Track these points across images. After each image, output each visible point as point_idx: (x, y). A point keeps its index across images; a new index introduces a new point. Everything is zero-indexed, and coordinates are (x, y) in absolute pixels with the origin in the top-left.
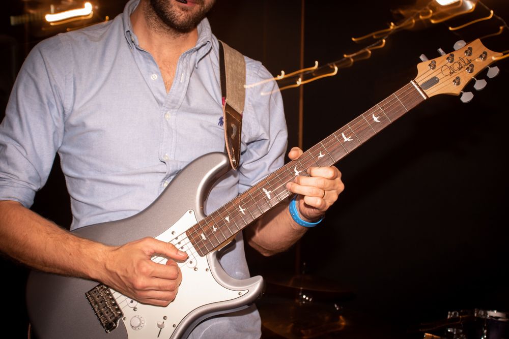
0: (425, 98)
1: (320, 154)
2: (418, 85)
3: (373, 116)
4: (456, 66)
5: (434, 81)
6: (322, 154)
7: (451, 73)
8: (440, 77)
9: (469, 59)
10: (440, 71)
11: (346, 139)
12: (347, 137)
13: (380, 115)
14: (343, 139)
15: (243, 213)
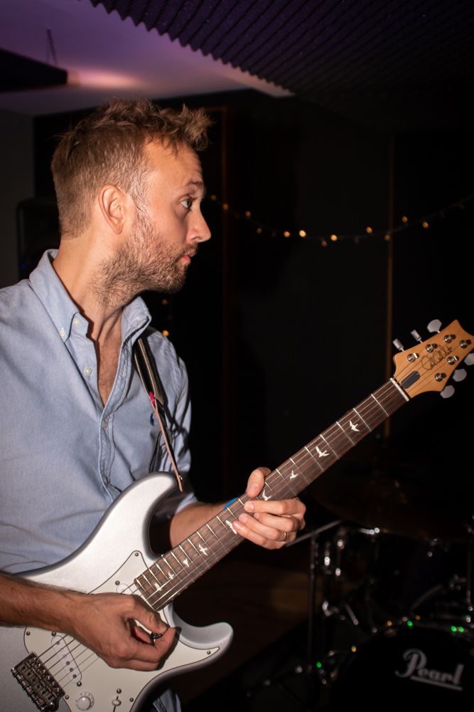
0: (407, 399)
1: (293, 474)
2: (398, 384)
3: (351, 423)
4: (437, 357)
5: (414, 377)
6: (295, 474)
7: (432, 366)
8: (421, 372)
9: (449, 347)
10: (420, 365)
11: (321, 454)
12: (322, 451)
13: (358, 423)
14: (318, 455)
15: (205, 553)
